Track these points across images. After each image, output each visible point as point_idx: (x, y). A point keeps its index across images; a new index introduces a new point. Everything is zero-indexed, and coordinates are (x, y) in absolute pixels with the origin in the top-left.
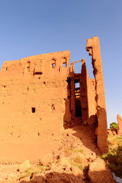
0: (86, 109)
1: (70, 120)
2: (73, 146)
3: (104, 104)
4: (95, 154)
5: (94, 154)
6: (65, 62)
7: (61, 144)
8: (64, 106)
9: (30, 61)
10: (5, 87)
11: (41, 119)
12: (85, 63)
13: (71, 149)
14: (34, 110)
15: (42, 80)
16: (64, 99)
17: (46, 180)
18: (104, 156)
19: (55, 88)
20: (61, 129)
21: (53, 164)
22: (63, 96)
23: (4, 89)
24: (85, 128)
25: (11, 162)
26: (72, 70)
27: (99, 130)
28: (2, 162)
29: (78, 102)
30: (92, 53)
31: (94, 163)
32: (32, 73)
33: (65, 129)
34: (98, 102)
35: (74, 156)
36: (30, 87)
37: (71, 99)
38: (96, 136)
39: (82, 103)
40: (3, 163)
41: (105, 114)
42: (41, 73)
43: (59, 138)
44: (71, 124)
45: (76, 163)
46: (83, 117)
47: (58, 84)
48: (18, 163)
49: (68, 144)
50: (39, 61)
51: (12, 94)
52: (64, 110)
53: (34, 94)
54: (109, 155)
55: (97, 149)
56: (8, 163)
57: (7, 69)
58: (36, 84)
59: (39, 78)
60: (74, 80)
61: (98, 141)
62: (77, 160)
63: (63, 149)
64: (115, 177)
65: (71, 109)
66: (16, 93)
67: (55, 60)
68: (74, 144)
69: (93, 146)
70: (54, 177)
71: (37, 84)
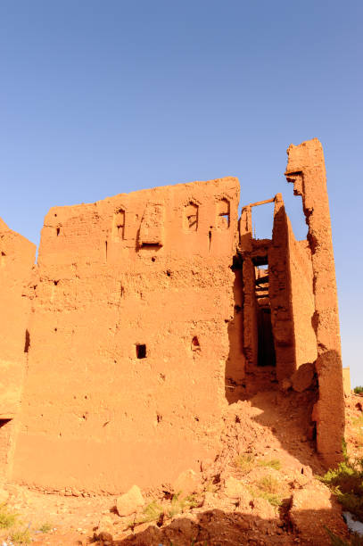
0: (289, 344)
1: (242, 375)
2: (254, 451)
3: (336, 340)
4: (310, 470)
5: (308, 470)
6: (226, 212)
7: (221, 446)
8: (225, 341)
9: (124, 209)
10: (56, 283)
11: (163, 377)
12: (282, 209)
13: (249, 459)
14: (141, 351)
15: (161, 266)
16: (226, 321)
17: (199, 526)
18: (330, 476)
19: (200, 289)
20: (220, 404)
21: (209, 495)
22: (223, 312)
23: (55, 291)
24: (286, 401)
25: (89, 489)
26: (247, 229)
27: (322, 410)
28: (63, 491)
29: (263, 315)
30: (303, 191)
31: (305, 491)
32: (133, 244)
33: (230, 404)
34: (319, 332)
35: (258, 475)
36: (130, 286)
37: (243, 315)
38: (314, 424)
39: (275, 329)
40: (67, 493)
41: (338, 367)
42: (157, 246)
43: (215, 430)
44: (244, 386)
45: (262, 493)
46: (279, 367)
47: (208, 277)
48: (106, 494)
49: (241, 443)
50: (151, 209)
51: (77, 305)
52: (227, 350)
53: (141, 306)
54: (341, 475)
55: (315, 457)
56: (79, 493)
57: (58, 230)
58: (143, 276)
59: (153, 260)
60: (253, 260)
61: (319, 438)
62: (266, 486)
63: (228, 458)
64: (350, 522)
65: (246, 346)
66: (89, 303)
67: (197, 206)
68: (257, 445)
69: (307, 450)
70: (216, 520)
71: (149, 278)
